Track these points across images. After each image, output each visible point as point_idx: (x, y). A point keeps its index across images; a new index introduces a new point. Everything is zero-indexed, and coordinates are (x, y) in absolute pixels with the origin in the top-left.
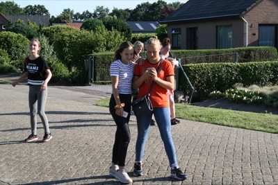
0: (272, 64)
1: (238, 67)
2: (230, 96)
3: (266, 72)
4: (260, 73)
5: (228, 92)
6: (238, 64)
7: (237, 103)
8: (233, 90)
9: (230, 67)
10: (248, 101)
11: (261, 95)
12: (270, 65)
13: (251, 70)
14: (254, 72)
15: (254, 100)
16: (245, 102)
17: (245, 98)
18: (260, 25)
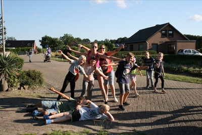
6: (141, 56)
18: (152, 44)
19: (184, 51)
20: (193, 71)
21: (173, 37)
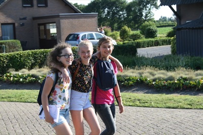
0: (32, 52)
1: (8, 56)
2: (8, 80)
3: (29, 59)
4: (24, 60)
5: (6, 76)
6: (7, 54)
7: (16, 84)
8: (8, 74)
9: (2, 57)
10: (24, 81)
11: (33, 76)
12: (31, 53)
13: (18, 58)
14: (20, 59)
15: (29, 81)
16: (22, 83)
17: (21, 80)
18: (2, 24)
19: (81, 35)
20: (154, 80)
21: (46, 6)
